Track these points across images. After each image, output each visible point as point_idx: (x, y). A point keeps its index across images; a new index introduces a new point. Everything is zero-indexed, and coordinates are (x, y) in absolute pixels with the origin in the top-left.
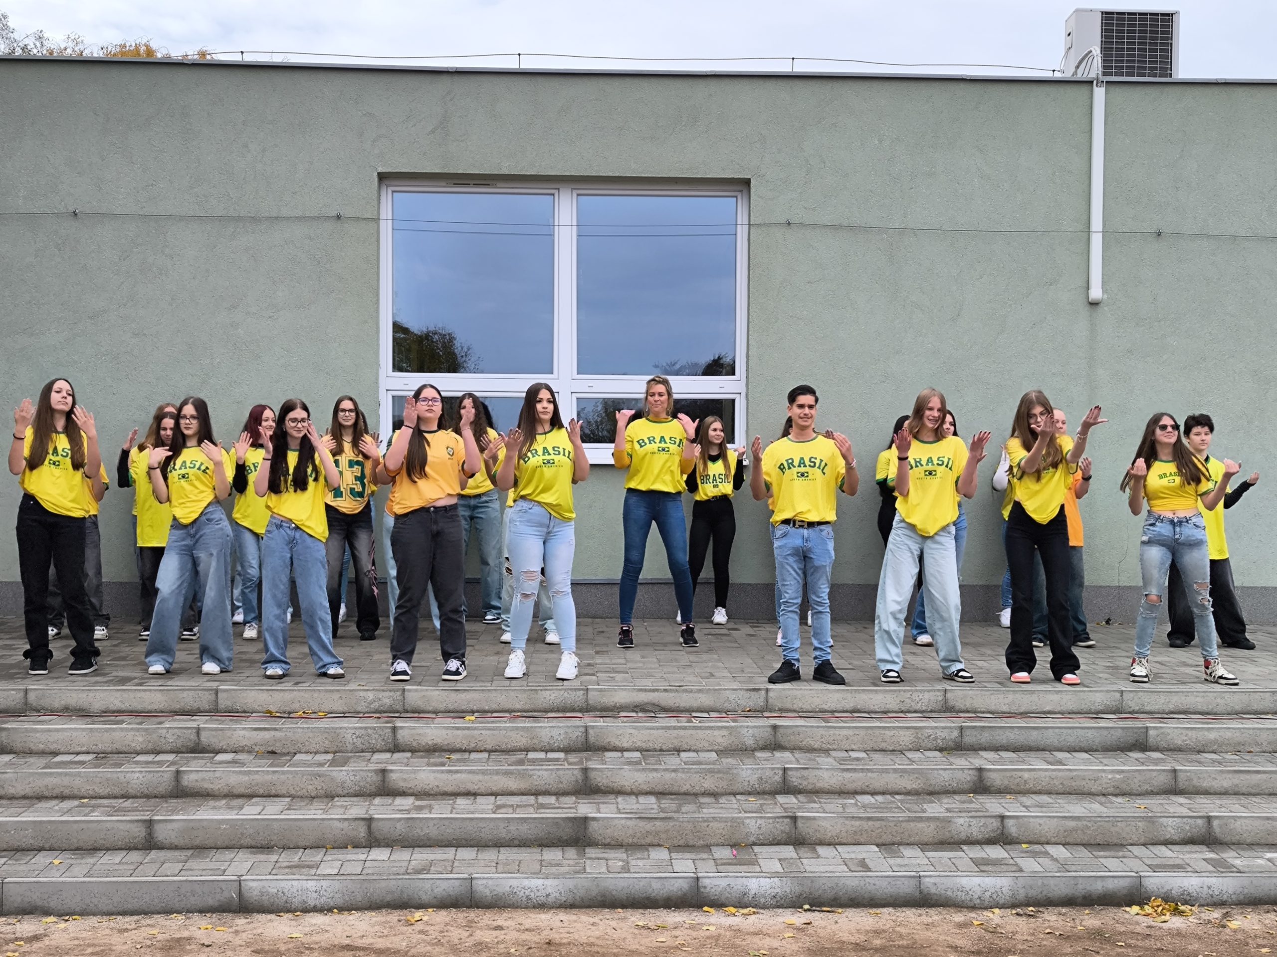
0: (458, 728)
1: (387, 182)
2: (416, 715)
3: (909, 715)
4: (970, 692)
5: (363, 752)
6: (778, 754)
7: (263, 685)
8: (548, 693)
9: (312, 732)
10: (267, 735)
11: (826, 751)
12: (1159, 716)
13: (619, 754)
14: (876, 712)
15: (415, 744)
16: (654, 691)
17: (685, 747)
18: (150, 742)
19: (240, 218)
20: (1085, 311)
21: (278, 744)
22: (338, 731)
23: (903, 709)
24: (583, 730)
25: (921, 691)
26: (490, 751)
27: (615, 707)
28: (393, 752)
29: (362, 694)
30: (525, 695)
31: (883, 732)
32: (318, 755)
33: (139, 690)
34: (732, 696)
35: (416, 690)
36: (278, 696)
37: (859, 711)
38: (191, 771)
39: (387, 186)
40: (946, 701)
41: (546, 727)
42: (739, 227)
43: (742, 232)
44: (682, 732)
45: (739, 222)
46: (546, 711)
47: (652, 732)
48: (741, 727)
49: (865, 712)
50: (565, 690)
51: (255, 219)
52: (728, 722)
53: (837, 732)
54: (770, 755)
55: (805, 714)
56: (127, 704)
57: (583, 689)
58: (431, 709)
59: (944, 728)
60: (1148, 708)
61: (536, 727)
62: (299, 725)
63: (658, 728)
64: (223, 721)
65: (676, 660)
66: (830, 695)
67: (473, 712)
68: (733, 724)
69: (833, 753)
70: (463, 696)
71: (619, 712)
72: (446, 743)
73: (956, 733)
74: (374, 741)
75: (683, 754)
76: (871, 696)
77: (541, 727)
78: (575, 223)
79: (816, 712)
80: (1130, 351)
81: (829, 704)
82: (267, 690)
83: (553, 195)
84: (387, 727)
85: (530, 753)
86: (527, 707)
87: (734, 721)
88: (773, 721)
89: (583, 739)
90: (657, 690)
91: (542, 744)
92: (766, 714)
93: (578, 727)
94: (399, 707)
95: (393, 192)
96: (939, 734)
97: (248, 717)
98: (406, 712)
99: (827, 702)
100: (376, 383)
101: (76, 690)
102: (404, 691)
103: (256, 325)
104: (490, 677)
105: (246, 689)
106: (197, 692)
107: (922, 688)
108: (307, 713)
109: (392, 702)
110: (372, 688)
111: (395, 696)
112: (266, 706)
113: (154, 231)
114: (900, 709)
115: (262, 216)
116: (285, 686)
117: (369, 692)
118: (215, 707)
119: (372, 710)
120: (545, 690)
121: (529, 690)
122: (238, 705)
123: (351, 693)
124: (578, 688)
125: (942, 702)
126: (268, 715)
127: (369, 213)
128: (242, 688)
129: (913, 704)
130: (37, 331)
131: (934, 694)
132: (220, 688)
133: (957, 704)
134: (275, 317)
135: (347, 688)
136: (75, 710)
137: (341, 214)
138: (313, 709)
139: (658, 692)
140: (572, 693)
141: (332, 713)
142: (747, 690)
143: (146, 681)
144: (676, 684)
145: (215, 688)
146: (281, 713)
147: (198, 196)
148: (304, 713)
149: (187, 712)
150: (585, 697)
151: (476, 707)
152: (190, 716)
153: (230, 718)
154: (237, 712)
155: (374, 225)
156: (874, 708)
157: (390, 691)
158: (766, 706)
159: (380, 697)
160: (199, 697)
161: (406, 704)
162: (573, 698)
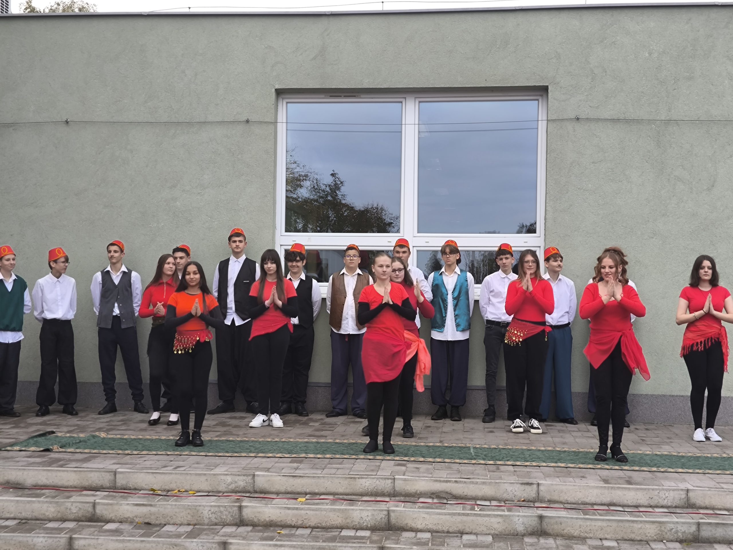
0: (289, 509)
1: (283, 96)
2: (262, 496)
3: (657, 510)
4: (709, 492)
5: (216, 524)
6: (542, 541)
7: (151, 468)
8: (364, 480)
9: (178, 508)
10: (144, 510)
11: (583, 539)
13: (413, 534)
14: (629, 506)
15: (256, 520)
16: (447, 482)
17: (468, 530)
18: (59, 512)
19: (179, 123)
21: (153, 517)
22: (198, 508)
23: (652, 504)
24: (386, 513)
25: (667, 490)
26: (313, 528)
27: (416, 493)
28: (239, 526)
29: (223, 477)
30: (347, 482)
31: (632, 525)
32: (181, 527)
33: (59, 471)
34: (510, 488)
35: (263, 476)
36: (160, 477)
37: (615, 505)
38: (81, 538)
39: (283, 99)
40: (688, 499)
41: (357, 510)
42: (540, 122)
43: (542, 126)
44: (465, 518)
45: (540, 119)
46: (362, 495)
47: (441, 517)
48: (513, 516)
49: (620, 506)
50: (377, 478)
51: (190, 124)
52: (504, 511)
53: (593, 523)
54: (536, 540)
55: (569, 506)
56: (51, 481)
57: (391, 479)
58: (274, 490)
59: (683, 523)
61: (349, 509)
62: (170, 503)
63: (445, 514)
64: (115, 497)
66: (591, 491)
67: (306, 494)
68: (507, 513)
69: (589, 542)
70: (298, 481)
71: (419, 498)
72: (279, 519)
73: (694, 528)
74: (225, 517)
75: (465, 537)
76: (626, 492)
77: (353, 510)
78: (417, 122)
79: (579, 504)
81: (589, 498)
82: (153, 473)
83: (401, 102)
84: (234, 506)
85: (344, 531)
86: (348, 491)
87: (509, 510)
88: (540, 512)
89: (385, 520)
90: (449, 481)
91: (354, 523)
92: (537, 505)
93: (382, 510)
94: (250, 488)
95: (287, 103)
96: (680, 528)
97: (136, 494)
98: (256, 492)
99: (588, 496)
100: (273, 240)
101: (15, 469)
102: (254, 475)
103: (189, 199)
104: (324, 465)
105: (137, 472)
106: (101, 473)
107: (668, 488)
108: (181, 491)
109: (245, 484)
110: (230, 473)
111: (247, 480)
112: (151, 485)
113: (120, 134)
114: (649, 504)
115: (194, 121)
116: (166, 470)
117: (228, 476)
118: (113, 485)
119: (230, 490)
120: (362, 478)
121: (349, 478)
122: (130, 483)
123: (215, 476)
124: (388, 477)
125: (685, 500)
126: (152, 492)
127: (269, 118)
128: (134, 471)
129: (660, 500)
130: (40, 205)
131: (678, 492)
132: (118, 470)
133: (697, 502)
134: (202, 193)
135: (212, 472)
136: (14, 484)
137: (249, 119)
138: (186, 488)
139: (450, 483)
140: (382, 481)
141: (199, 492)
142: (522, 484)
143: (69, 463)
144: (465, 477)
145: (114, 470)
146: (162, 491)
147: (150, 108)
148: (179, 491)
149: (94, 488)
150: (393, 484)
151: (308, 490)
152: (95, 492)
153: (122, 494)
154: (130, 490)
155: (272, 127)
156: (627, 502)
157: (244, 475)
158: (537, 498)
159: (237, 480)
160: (102, 477)
161: (255, 486)
162: (383, 486)
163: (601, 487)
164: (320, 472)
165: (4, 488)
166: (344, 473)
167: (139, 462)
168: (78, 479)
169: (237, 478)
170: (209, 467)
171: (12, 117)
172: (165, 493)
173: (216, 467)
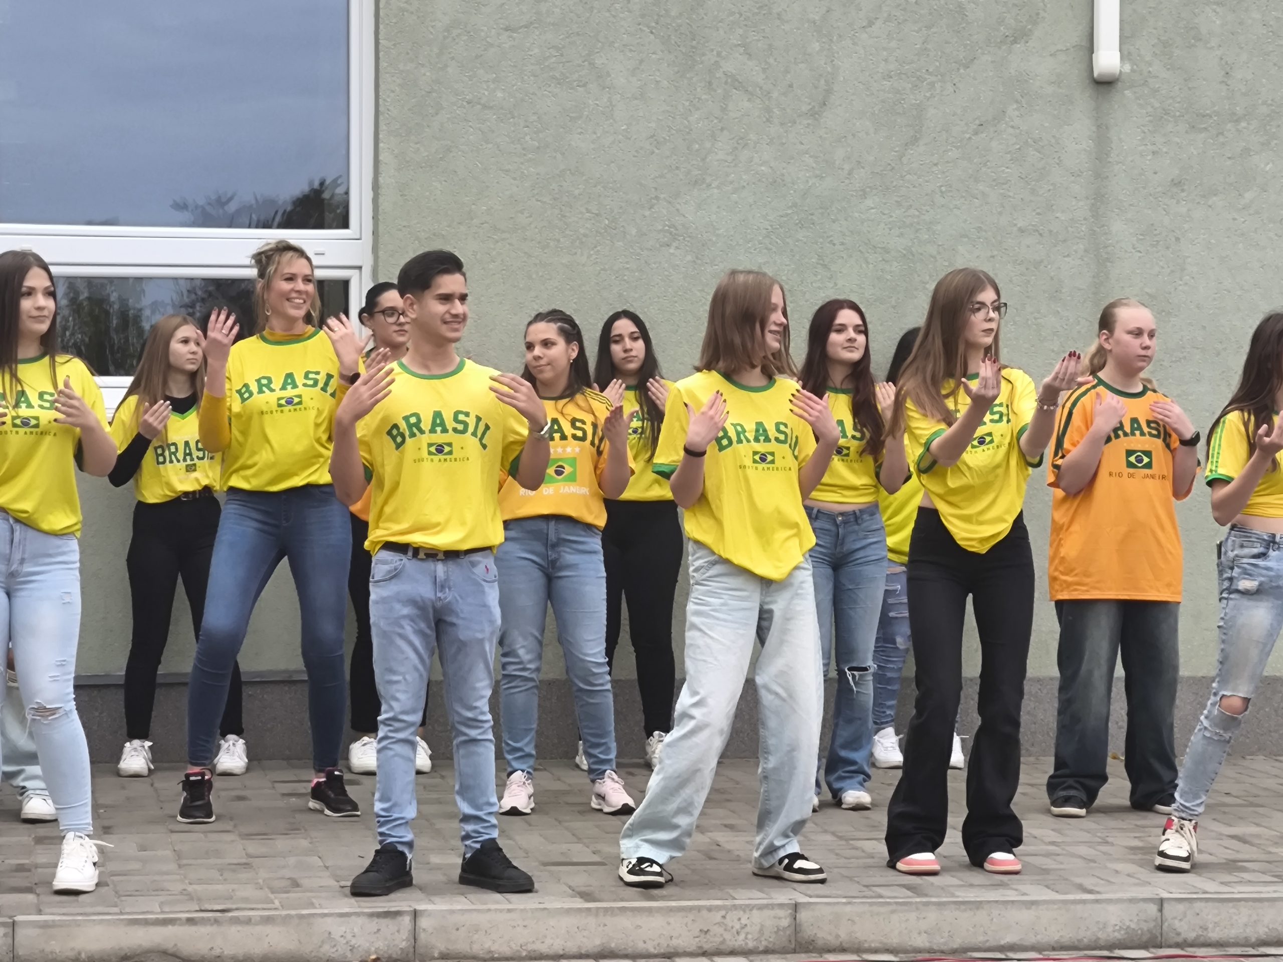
4: (848, 908)
12: (1238, 951)
14: (649, 956)
16: (164, 922)
20: (1083, 100)
23: (706, 947)
25: (744, 908)
34: (337, 928)
37: (612, 955)
40: (796, 927)
49: (625, 957)
60: (1214, 935)
65: (218, 854)
76: (641, 920)
80: (1177, 183)
81: (548, 941)
90: (172, 921)
99: (545, 937)
107: (748, 902)
114: (700, 947)
125: (788, 932)
129: (728, 936)
131: (772, 913)
133: (820, 935)
139: (174, 925)
142: (372, 915)
144: (214, 907)
156: (645, 945)
158: (412, 950)
163: (580, 910)
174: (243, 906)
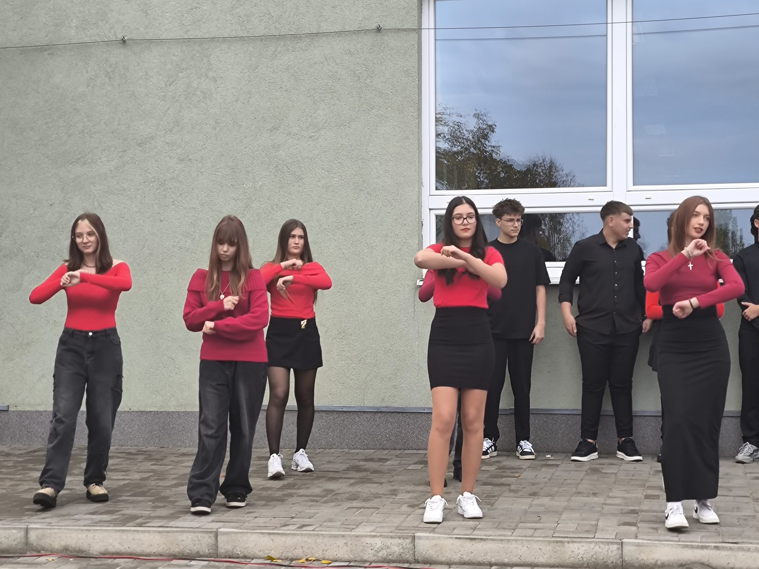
2: (427, 566)
7: (266, 527)
8: (576, 545)
16: (702, 548)
19: (281, 37)
27: (655, 564)
29: (369, 540)
30: (550, 548)
33: (138, 531)
35: (427, 538)
36: (279, 541)
50: (596, 543)
51: (297, 37)
56: (126, 546)
57: (617, 543)
58: (444, 559)
65: (739, 509)
67: (491, 565)
70: (479, 546)
78: (630, 19)
82: (269, 534)
86: (552, 561)
94: (409, 556)
97: (246, 564)
98: (418, 562)
100: (419, 202)
101: (75, 530)
102: (414, 537)
103: (297, 146)
104: (515, 524)
105: (247, 533)
106: (197, 534)
108: (311, 560)
109: (402, 551)
110: (379, 534)
111: (404, 544)
112: (267, 552)
113: (198, 55)
115: (303, 32)
116: (288, 530)
117: (376, 538)
118: (214, 552)
119: (379, 558)
120: (573, 542)
121: (554, 541)
122: (238, 549)
123: (357, 539)
124: (612, 541)
126: (269, 562)
127: (411, 24)
128: (242, 531)
130: (89, 160)
132: (220, 530)
134: (316, 137)
135: (353, 533)
136: (75, 551)
137: (381, 26)
138: (317, 556)
139: (707, 549)
140: (604, 547)
141: (336, 561)
143: (150, 521)
144: (730, 541)
145: (215, 530)
146: (282, 559)
147: (240, 17)
148: (307, 560)
149: (186, 556)
150: (620, 552)
151: (493, 559)
152: (188, 561)
153: (228, 564)
154: (238, 558)
155: (415, 35)
157: (399, 538)
159: (389, 544)
160: (198, 540)
161: (416, 553)
162: (606, 553)
164: (511, 534)
165: (62, 557)
166: (546, 535)
167: (248, 519)
168: (165, 544)
169: (389, 542)
170: (347, 526)
171: (47, 36)
172: (287, 563)
173: (357, 526)
174: (746, 541)
